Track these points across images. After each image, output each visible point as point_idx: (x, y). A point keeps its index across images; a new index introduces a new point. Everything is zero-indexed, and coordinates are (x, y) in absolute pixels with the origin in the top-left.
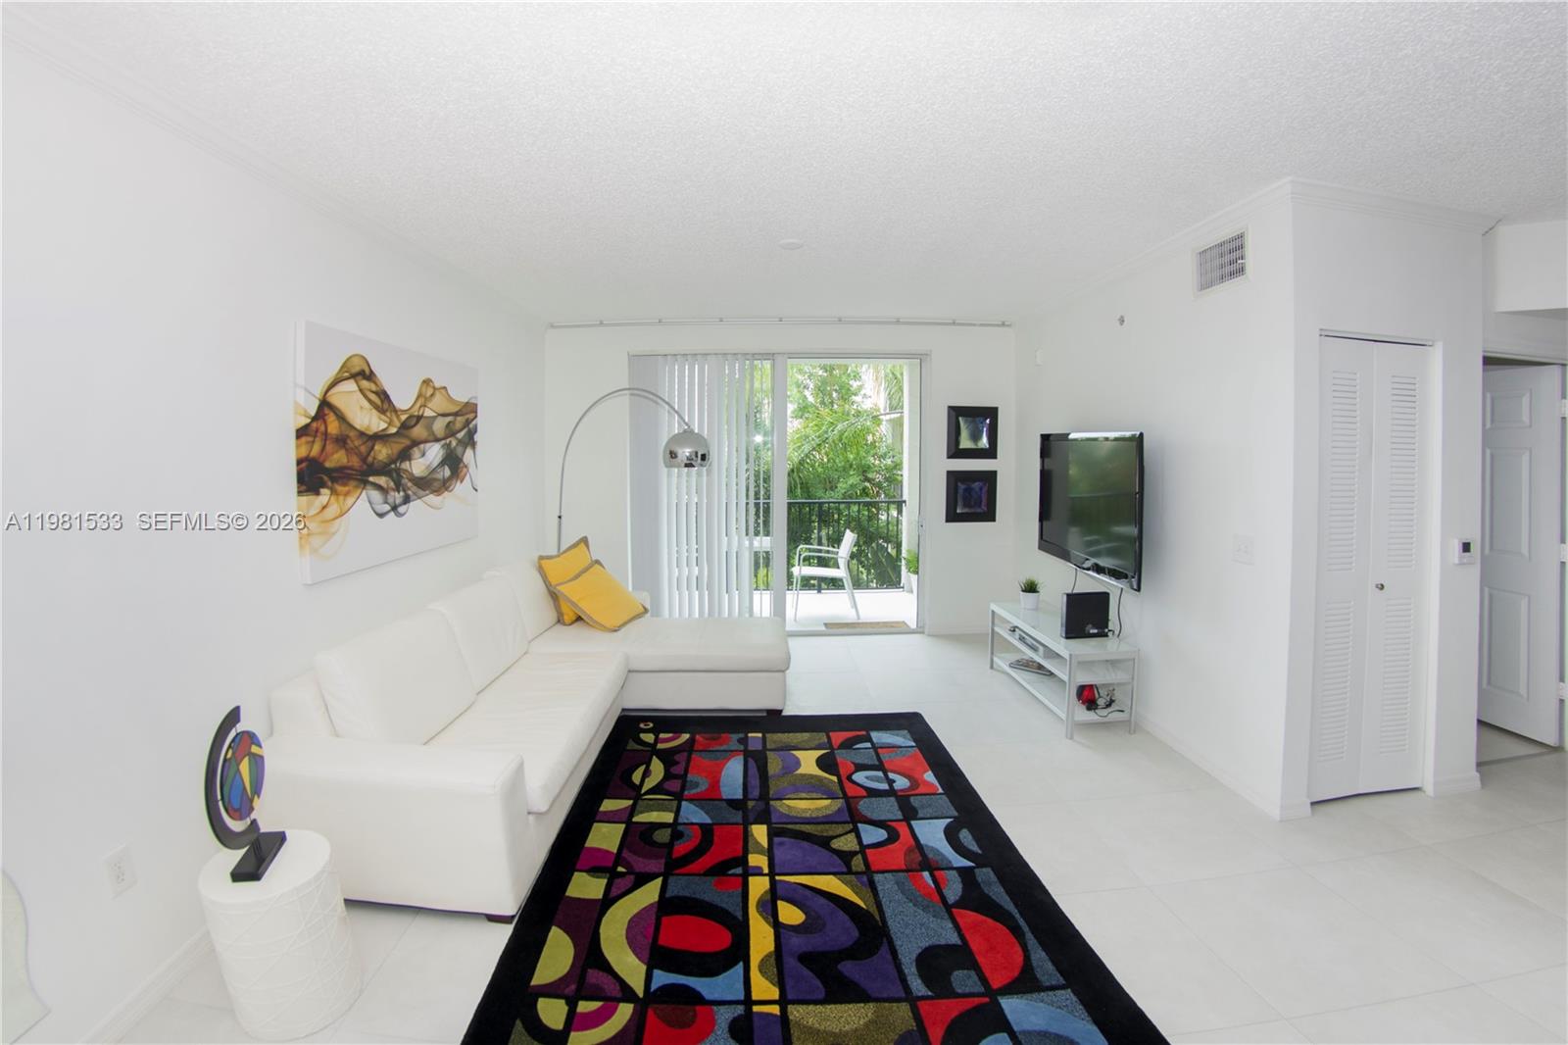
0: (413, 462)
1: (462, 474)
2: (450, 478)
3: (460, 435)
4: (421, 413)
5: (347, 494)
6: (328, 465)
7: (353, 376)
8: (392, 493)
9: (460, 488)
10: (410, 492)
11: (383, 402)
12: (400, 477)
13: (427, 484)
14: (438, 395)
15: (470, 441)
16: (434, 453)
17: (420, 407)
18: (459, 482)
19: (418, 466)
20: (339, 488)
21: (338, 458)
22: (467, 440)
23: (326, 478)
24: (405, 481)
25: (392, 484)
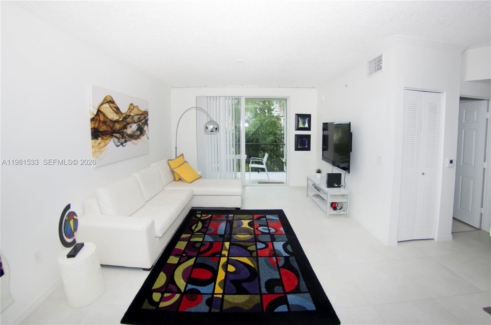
0: (128, 130)
1: (144, 133)
2: (140, 135)
3: (143, 121)
4: (130, 114)
5: (107, 139)
6: (100, 130)
7: (108, 102)
8: (121, 139)
9: (143, 138)
10: (127, 139)
11: (117, 110)
12: (123, 134)
13: (133, 137)
14: (135, 109)
15: (146, 123)
16: (134, 127)
17: (130, 112)
18: (143, 136)
19: (129, 131)
20: (104, 137)
21: (103, 128)
22: (145, 123)
23: (100, 134)
24: (125, 135)
25: (121, 136)
